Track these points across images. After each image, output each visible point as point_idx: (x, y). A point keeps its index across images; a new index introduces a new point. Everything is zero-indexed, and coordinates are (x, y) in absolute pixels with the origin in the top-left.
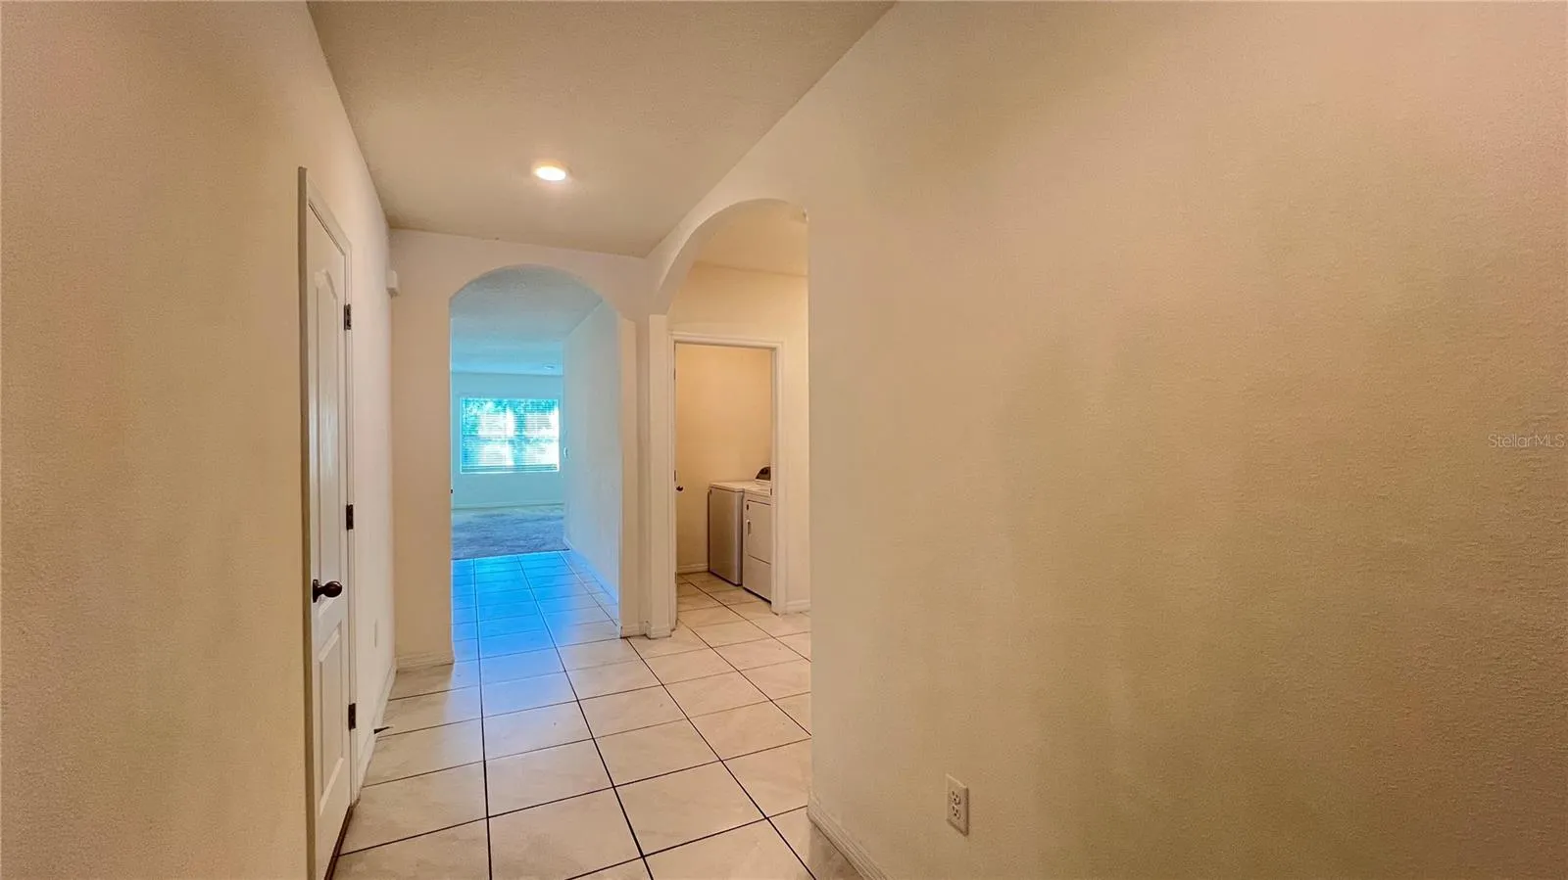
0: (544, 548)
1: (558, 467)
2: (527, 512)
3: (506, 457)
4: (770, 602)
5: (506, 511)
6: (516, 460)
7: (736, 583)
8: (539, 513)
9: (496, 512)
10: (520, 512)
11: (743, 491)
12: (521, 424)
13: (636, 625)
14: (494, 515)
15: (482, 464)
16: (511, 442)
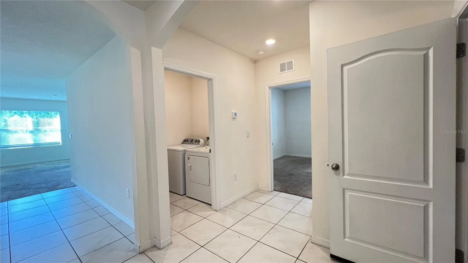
0: (59, 187)
1: (61, 143)
2: (44, 166)
3: (28, 140)
4: (211, 205)
5: (29, 167)
6: (34, 140)
7: (182, 195)
8: (52, 166)
9: (23, 168)
10: (39, 166)
11: (185, 151)
12: (37, 124)
13: (149, 241)
14: (22, 169)
15: (11, 143)
16: (31, 132)
